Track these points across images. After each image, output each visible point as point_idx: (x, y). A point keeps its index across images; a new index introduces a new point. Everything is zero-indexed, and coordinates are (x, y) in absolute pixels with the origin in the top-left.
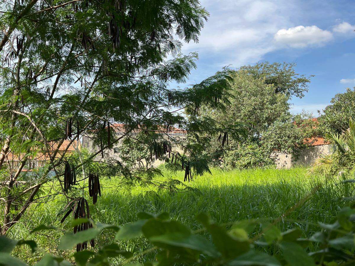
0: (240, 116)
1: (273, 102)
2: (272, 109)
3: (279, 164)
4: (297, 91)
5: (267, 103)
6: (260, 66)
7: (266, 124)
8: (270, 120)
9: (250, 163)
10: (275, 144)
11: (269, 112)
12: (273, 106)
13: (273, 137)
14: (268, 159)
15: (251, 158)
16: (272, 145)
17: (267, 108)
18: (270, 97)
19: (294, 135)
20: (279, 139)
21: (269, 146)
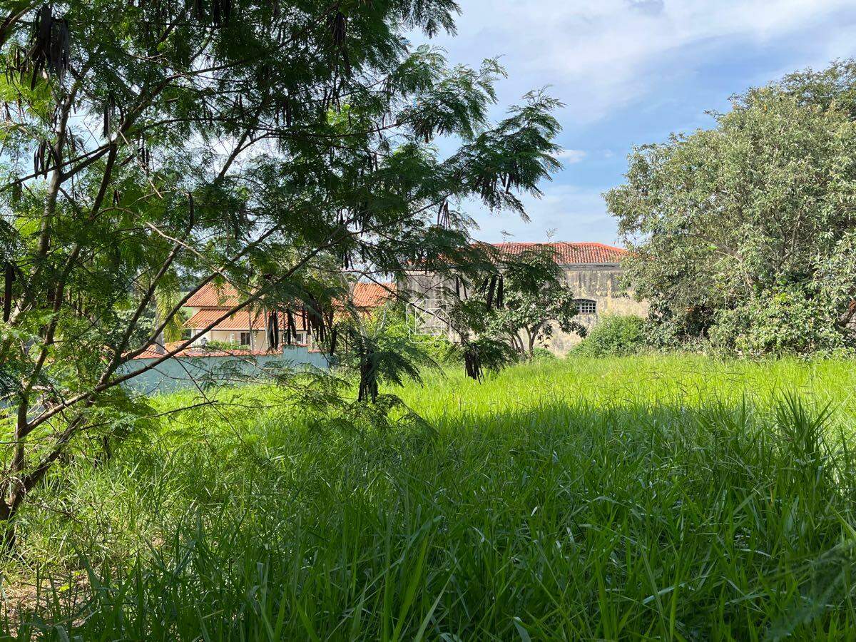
0: (754, 213)
2: (850, 193)
5: (837, 177)
6: (843, 69)
7: (829, 235)
8: (842, 224)
9: (775, 342)
11: (842, 202)
14: (831, 332)
15: (777, 328)
16: (844, 294)
17: (835, 190)
18: (845, 159)
21: (835, 297)
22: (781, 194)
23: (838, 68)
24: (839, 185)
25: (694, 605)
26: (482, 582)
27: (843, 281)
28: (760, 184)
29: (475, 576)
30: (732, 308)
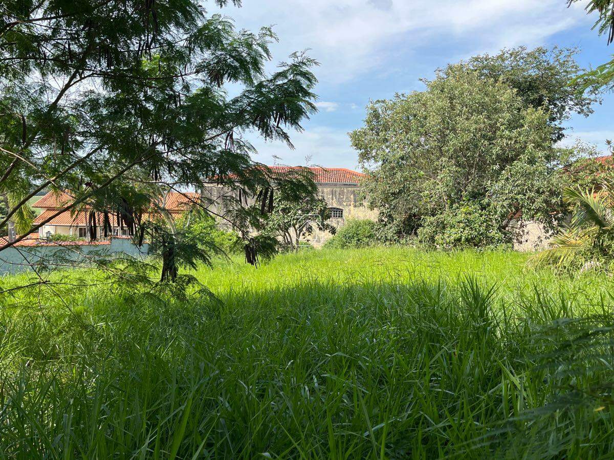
0: (449, 150)
1: (514, 124)
2: (511, 139)
3: (527, 241)
4: (580, 102)
5: (502, 128)
6: (508, 55)
7: (496, 167)
8: (505, 160)
9: (461, 239)
10: (510, 205)
11: (505, 145)
12: (513, 132)
13: (507, 192)
14: (496, 233)
15: (462, 230)
16: (505, 207)
17: (501, 137)
18: (507, 115)
19: (548, 187)
20: (519, 197)
21: (499, 210)
22: (467, 137)
23: (506, 55)
24: (504, 133)
25: (401, 433)
26: (246, 422)
27: (504, 199)
28: (454, 130)
29: (240, 418)
30: (433, 215)
